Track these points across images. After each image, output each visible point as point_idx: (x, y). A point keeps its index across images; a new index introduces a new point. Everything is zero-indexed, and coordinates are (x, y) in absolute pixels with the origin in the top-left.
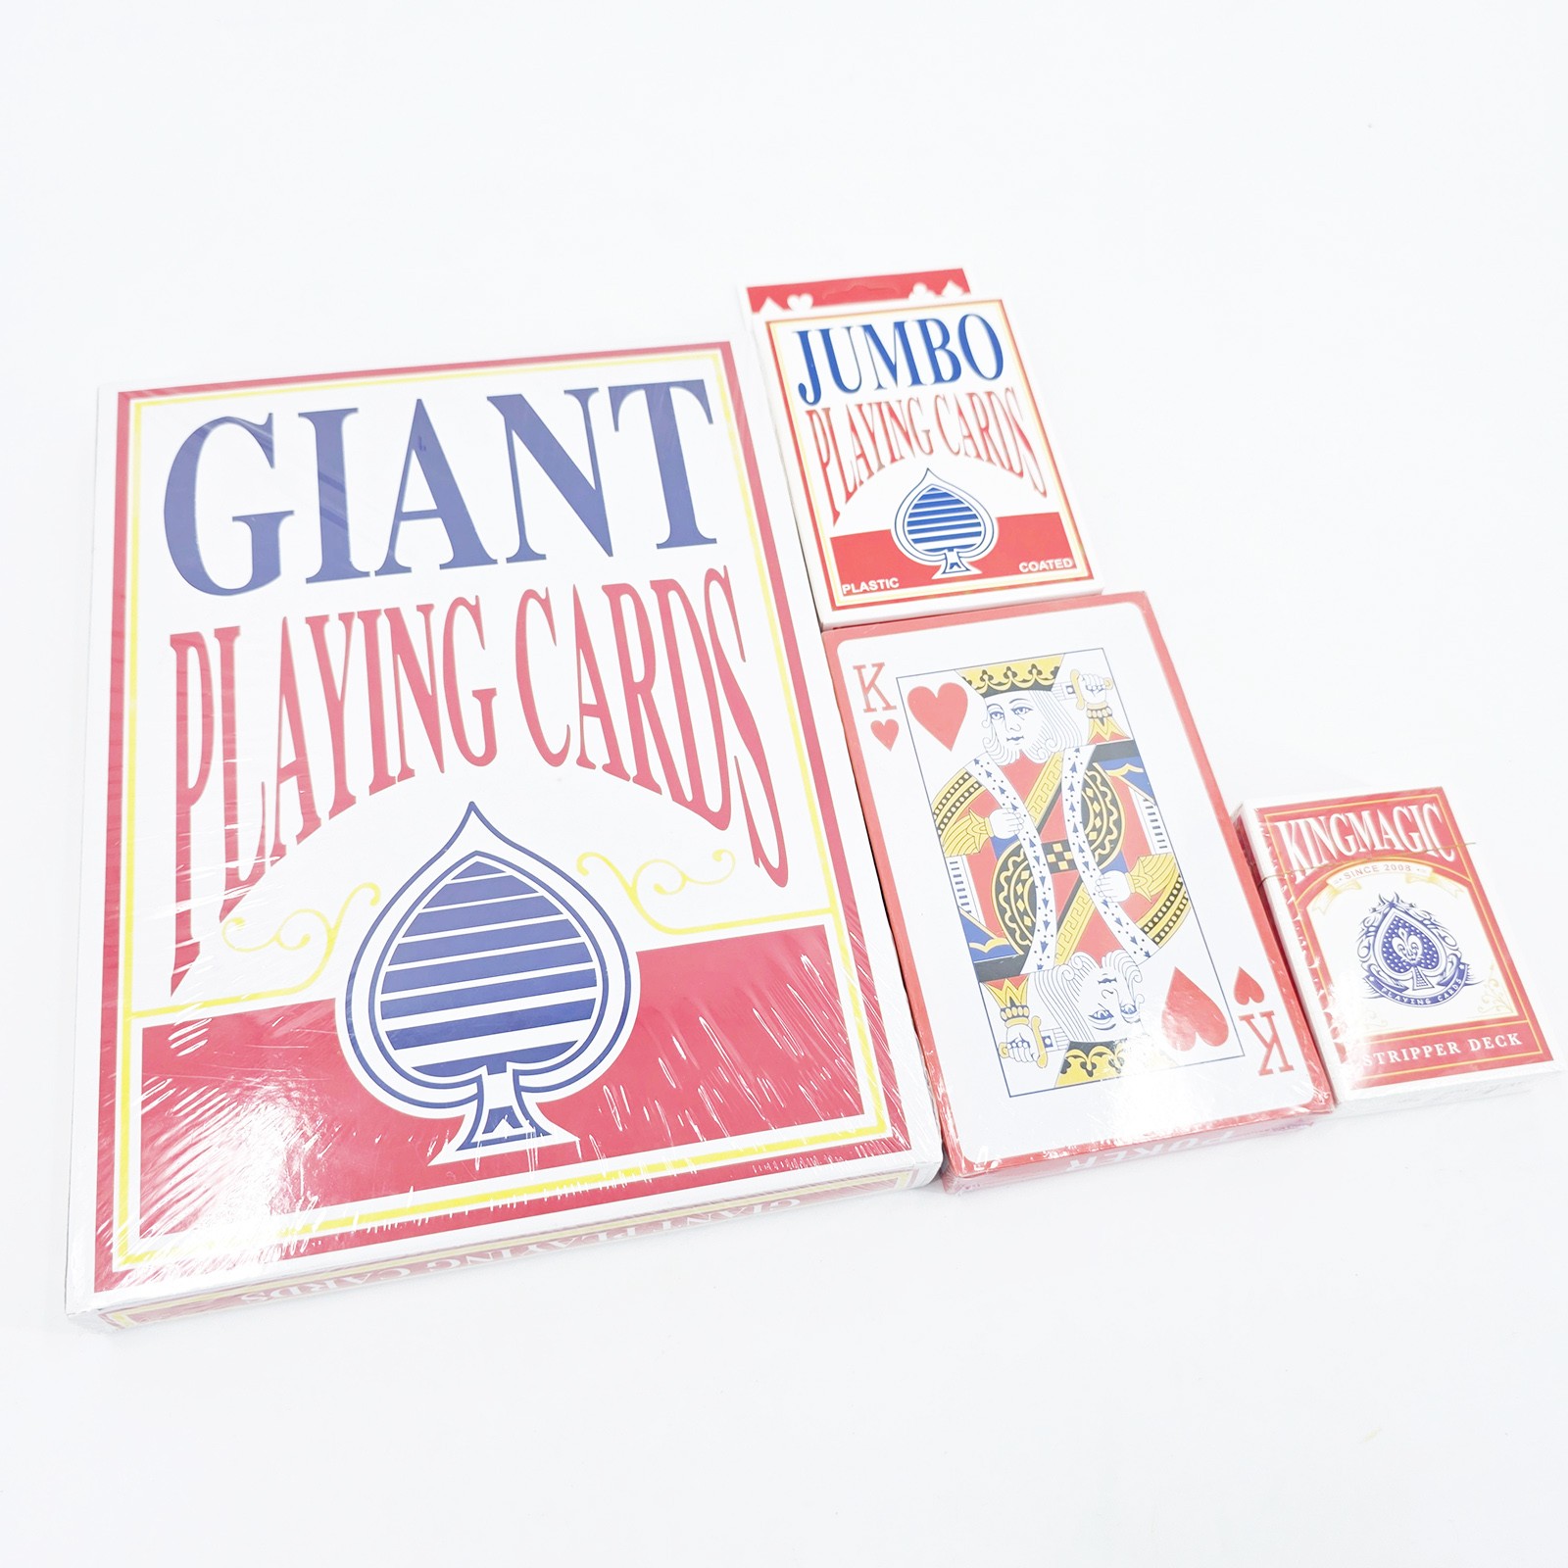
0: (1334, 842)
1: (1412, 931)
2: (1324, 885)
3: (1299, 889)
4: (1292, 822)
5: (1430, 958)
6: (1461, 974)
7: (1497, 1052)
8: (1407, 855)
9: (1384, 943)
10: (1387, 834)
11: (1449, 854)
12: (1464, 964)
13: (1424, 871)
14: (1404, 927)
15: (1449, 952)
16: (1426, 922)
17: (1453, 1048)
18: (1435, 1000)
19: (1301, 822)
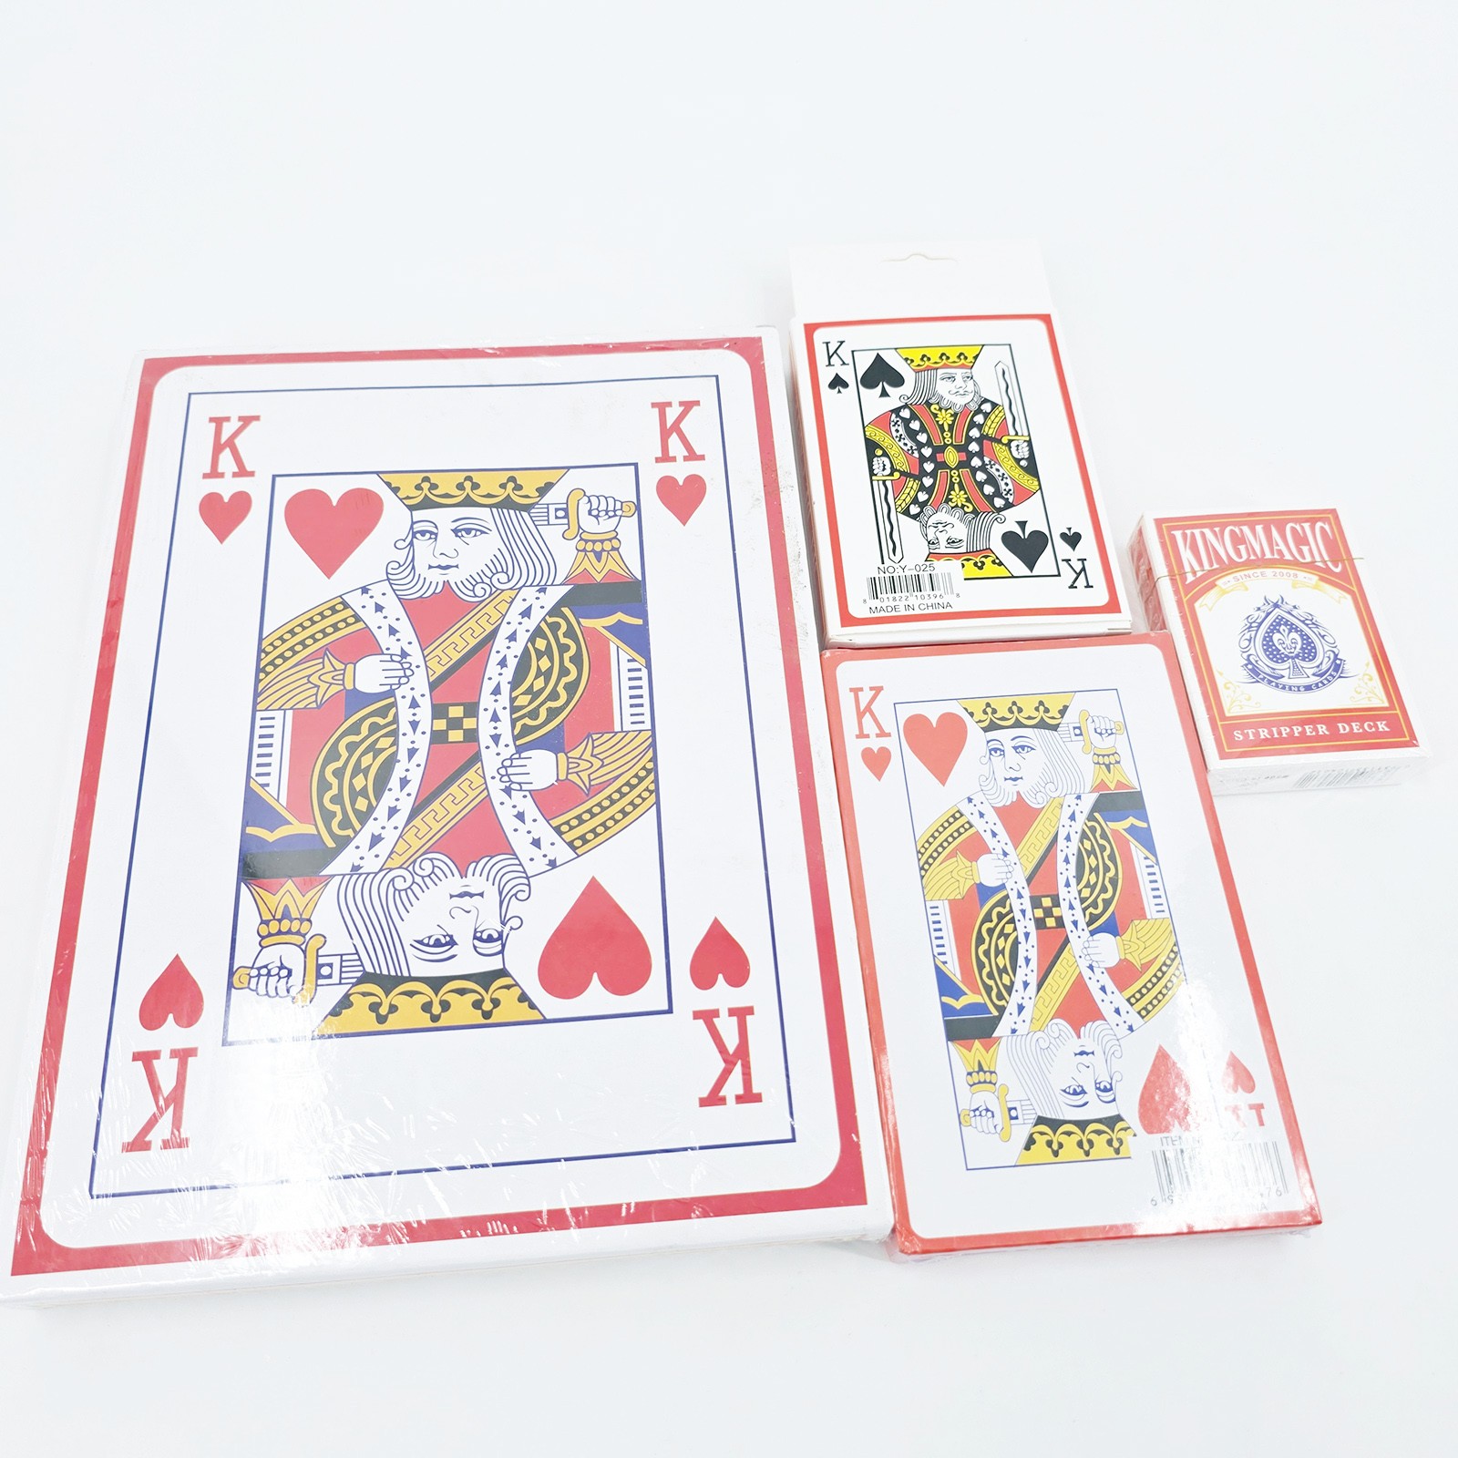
0: (1225, 548)
1: (1293, 628)
2: (1213, 585)
3: (1188, 588)
4: (1188, 532)
5: (1308, 651)
6: (1337, 668)
7: (1365, 735)
8: (1295, 564)
9: (1265, 637)
10: (1277, 545)
11: (1337, 567)
12: (1341, 660)
13: (1310, 579)
14: (1286, 624)
15: (1327, 648)
16: (1307, 622)
17: (1322, 729)
18: (1308, 688)
19: (1197, 532)
